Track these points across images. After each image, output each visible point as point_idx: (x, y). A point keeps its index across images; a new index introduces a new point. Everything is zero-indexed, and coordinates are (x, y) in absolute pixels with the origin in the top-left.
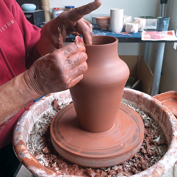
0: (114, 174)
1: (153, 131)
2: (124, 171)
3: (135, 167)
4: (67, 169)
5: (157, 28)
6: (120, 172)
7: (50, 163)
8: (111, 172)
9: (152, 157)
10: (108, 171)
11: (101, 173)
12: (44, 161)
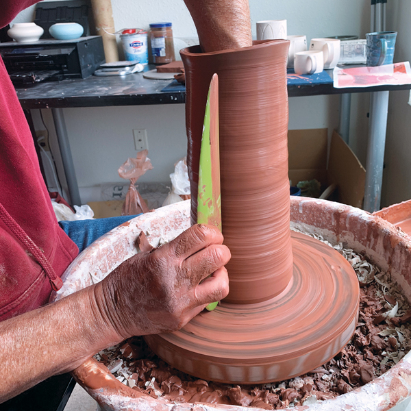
0: (295, 397)
1: (378, 293)
2: (318, 389)
3: (345, 379)
4: (181, 393)
5: (368, 58)
6: (309, 391)
7: (139, 380)
8: (288, 393)
9: (384, 353)
10: (280, 391)
11: (263, 396)
12: (126, 376)
